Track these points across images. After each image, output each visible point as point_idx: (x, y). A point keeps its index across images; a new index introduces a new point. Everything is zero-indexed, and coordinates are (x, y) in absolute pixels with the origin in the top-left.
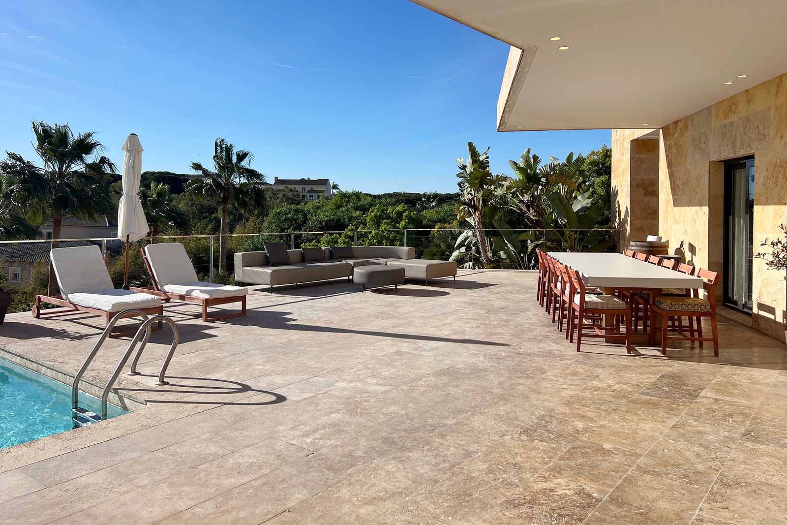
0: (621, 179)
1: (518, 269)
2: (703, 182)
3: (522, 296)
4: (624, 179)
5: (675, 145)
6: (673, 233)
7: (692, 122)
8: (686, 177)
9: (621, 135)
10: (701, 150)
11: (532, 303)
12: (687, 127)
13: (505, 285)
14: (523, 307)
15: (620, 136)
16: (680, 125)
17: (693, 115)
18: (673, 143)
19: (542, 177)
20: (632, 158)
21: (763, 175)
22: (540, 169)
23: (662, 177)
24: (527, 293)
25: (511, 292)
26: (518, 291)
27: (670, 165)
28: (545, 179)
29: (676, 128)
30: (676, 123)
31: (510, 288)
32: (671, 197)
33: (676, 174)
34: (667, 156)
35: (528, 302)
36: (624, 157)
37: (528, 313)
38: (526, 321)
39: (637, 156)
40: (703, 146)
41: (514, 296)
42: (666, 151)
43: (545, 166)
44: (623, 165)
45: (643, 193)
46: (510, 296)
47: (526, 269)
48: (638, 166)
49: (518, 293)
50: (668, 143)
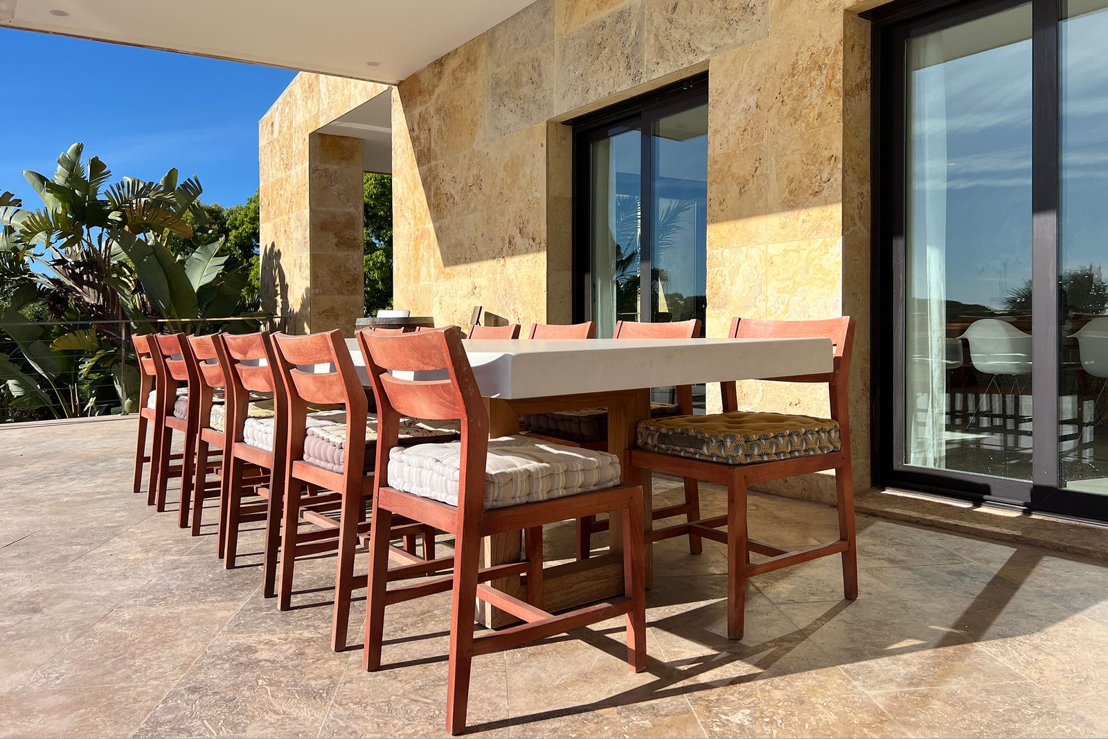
0: (285, 217)
1: (55, 419)
2: (528, 172)
3: (83, 486)
4: (293, 216)
5: (438, 110)
6: (436, 299)
7: (491, 45)
8: (475, 171)
9: (285, 129)
10: (519, 102)
11: (122, 502)
12: (474, 64)
13: (22, 460)
14: (95, 524)
15: (280, 132)
16: (452, 64)
17: (493, 31)
18: (432, 110)
19: (110, 211)
20: (313, 170)
21: (742, 105)
22: (107, 193)
23: (399, 187)
24: (95, 475)
25: (43, 478)
26: (66, 472)
27: (423, 157)
28: (118, 213)
29: (440, 73)
30: (440, 63)
31: (37, 468)
32: (430, 226)
33: (445, 174)
34: (415, 140)
35: (106, 503)
36: (293, 172)
37: (119, 543)
38: (121, 587)
39: (322, 167)
40: (526, 90)
41: (55, 487)
42: (411, 130)
43: (119, 189)
44: (289, 188)
45: (335, 240)
46: (39, 491)
47: (75, 416)
48: (325, 188)
49: (65, 478)
50: (416, 112)
